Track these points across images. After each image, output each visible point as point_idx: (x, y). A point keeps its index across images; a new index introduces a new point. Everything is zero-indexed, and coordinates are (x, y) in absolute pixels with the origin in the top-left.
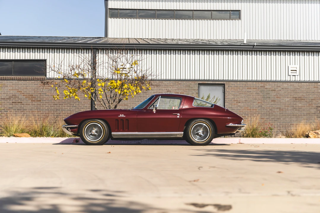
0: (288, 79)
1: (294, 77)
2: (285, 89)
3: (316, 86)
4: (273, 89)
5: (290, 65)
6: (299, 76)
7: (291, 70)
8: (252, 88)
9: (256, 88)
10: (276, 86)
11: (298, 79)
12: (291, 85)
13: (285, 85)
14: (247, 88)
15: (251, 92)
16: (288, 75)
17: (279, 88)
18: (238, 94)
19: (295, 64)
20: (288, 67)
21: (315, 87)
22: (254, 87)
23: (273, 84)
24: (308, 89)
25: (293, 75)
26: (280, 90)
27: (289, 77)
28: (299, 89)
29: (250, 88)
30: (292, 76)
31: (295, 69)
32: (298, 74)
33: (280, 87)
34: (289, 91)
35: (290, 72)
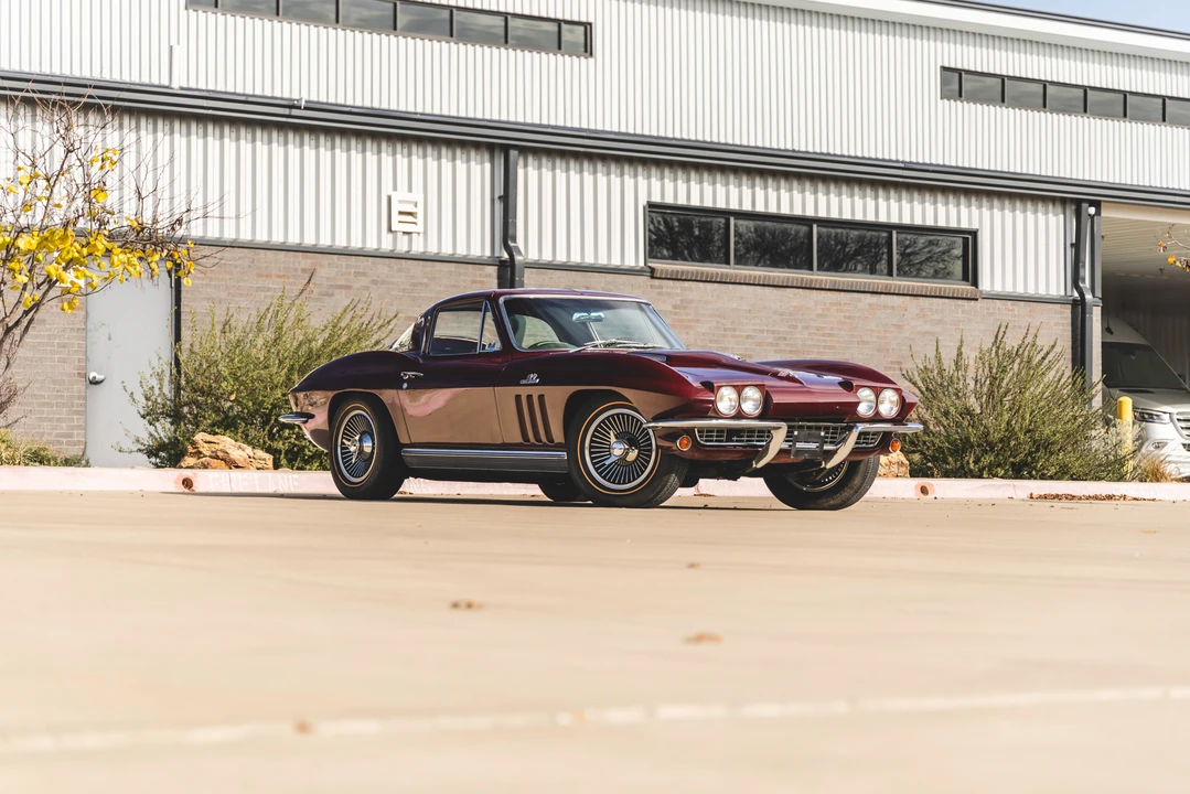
0: (387, 245)
1: (406, 237)
2: (383, 283)
3: (478, 279)
4: (343, 283)
5: (395, 189)
6: (422, 235)
7: (401, 213)
8: (274, 273)
9: (288, 277)
10: (353, 271)
11: (418, 247)
12: (400, 270)
13: (382, 268)
14: (260, 276)
15: (269, 289)
16: (390, 230)
17: (364, 281)
18: (224, 295)
19: (410, 190)
20: (389, 198)
21: (475, 282)
22: (282, 274)
23: (344, 260)
24: (453, 286)
25: (404, 233)
26: (367, 288)
27: (390, 236)
28: (426, 285)
29: (267, 276)
30: (399, 235)
31: (410, 208)
32: (420, 228)
33: (364, 274)
34: (395, 293)
35: (396, 217)
